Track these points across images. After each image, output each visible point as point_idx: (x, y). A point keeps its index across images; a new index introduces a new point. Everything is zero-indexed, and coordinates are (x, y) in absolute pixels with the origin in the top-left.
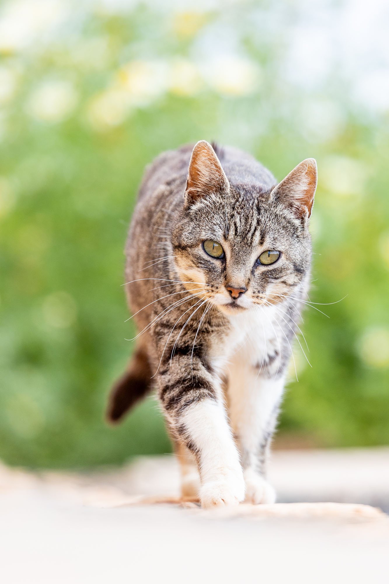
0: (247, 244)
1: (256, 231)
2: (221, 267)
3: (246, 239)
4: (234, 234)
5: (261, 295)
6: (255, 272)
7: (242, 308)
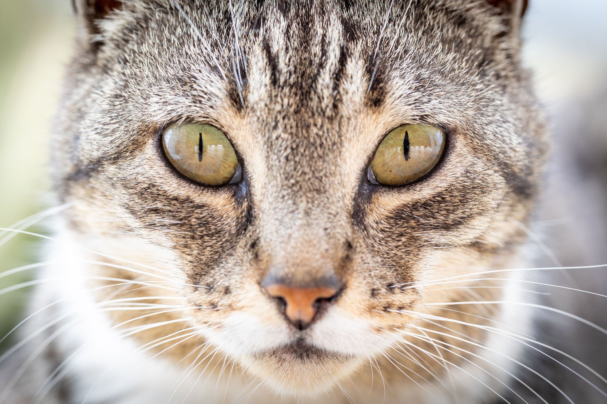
0: (319, 114)
1: (346, 59)
2: (233, 214)
3: (312, 94)
4: (267, 80)
5: (398, 298)
6: (364, 214)
7: (335, 356)
